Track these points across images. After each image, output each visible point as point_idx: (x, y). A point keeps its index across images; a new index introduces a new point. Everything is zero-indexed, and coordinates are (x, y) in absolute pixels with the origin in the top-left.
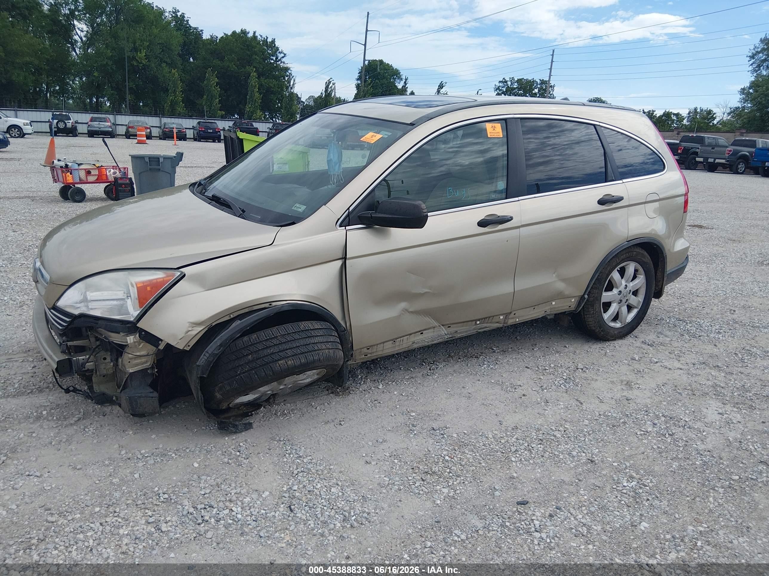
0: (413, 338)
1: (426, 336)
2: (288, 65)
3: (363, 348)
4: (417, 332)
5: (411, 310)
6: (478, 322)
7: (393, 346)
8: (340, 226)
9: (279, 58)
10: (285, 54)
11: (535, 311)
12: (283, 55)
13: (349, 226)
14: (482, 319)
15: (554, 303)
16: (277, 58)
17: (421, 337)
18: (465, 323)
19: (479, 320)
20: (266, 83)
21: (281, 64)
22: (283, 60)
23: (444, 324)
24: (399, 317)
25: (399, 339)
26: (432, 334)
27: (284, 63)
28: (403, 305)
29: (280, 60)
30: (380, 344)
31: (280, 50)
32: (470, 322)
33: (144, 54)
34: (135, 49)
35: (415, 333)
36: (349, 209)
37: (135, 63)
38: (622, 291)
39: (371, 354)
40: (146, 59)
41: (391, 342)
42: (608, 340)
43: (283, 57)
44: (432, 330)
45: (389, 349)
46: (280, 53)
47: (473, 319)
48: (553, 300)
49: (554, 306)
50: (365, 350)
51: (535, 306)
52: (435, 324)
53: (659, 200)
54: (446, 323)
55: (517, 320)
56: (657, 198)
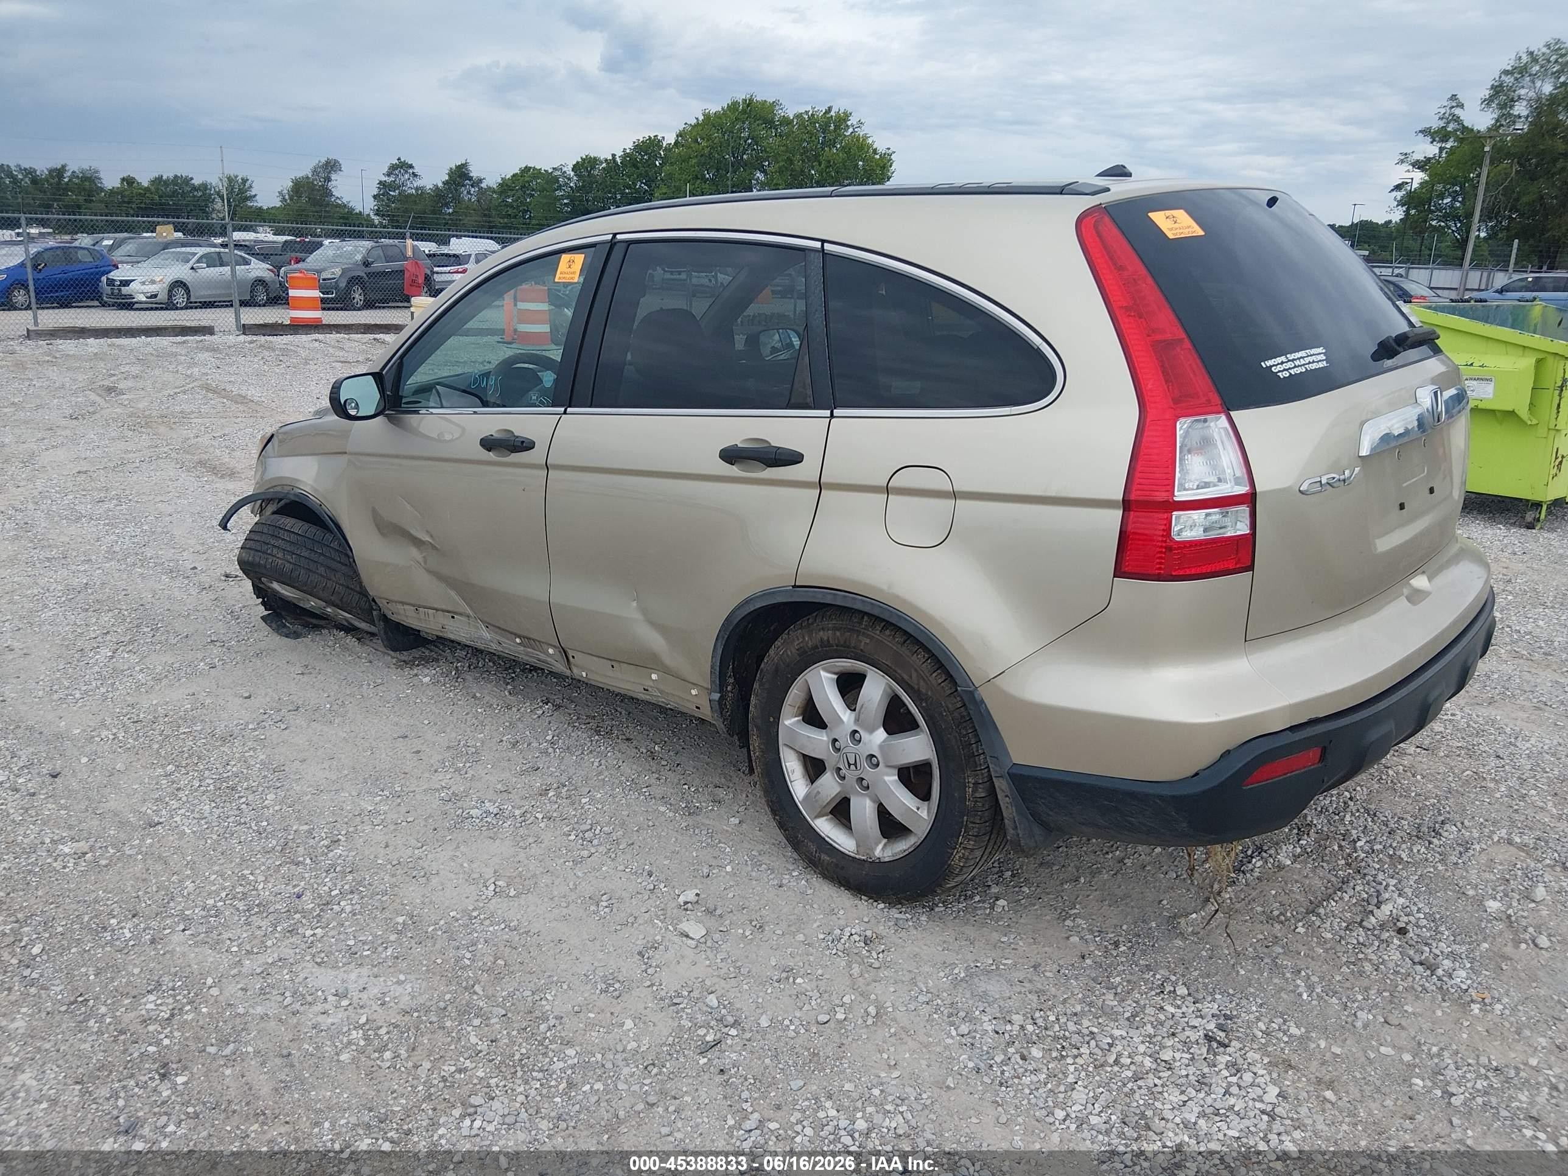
0: (442, 619)
1: (460, 623)
4: (448, 612)
5: (423, 565)
6: (518, 640)
11: (619, 674)
14: (524, 637)
15: (654, 677)
17: (453, 623)
18: (502, 632)
19: (519, 637)
23: (480, 617)
24: (409, 568)
25: (423, 610)
26: (468, 627)
28: (414, 552)
30: (398, 602)
32: (509, 635)
35: (443, 611)
38: (843, 744)
41: (412, 608)
44: (466, 619)
45: (412, 618)
47: (510, 629)
48: (651, 669)
49: (657, 685)
51: (613, 662)
52: (469, 611)
53: (955, 495)
54: (485, 619)
55: (584, 674)
56: (942, 483)
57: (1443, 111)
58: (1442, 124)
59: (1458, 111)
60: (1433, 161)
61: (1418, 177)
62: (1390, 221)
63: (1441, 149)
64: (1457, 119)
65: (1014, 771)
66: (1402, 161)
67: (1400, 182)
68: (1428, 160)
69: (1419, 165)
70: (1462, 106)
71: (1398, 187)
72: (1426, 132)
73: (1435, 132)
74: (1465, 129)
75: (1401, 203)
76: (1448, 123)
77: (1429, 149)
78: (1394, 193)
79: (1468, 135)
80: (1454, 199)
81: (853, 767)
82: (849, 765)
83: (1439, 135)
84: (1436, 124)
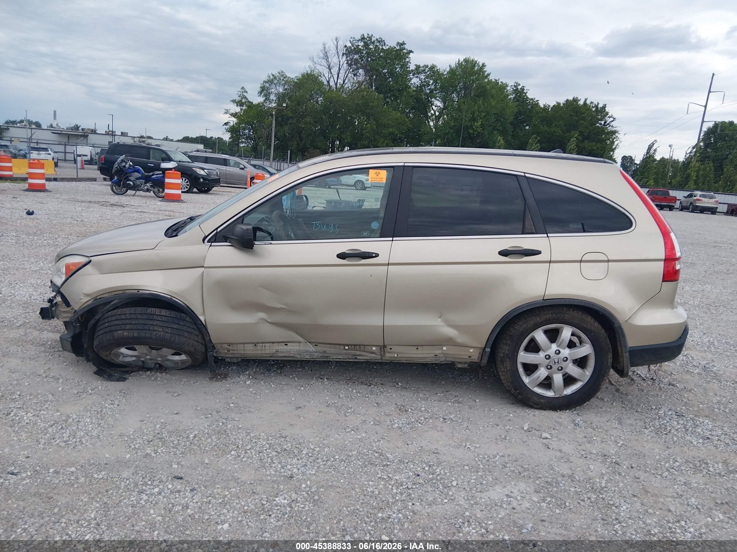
0: (276, 347)
1: (291, 348)
2: (616, 129)
3: (224, 344)
5: (269, 321)
6: (347, 348)
7: (254, 348)
8: (208, 242)
9: (608, 122)
10: (614, 119)
11: (419, 351)
12: (612, 119)
13: (215, 242)
14: (351, 345)
15: (445, 348)
16: (605, 122)
17: (285, 347)
18: (332, 346)
19: (347, 345)
20: (588, 146)
21: (609, 128)
22: (612, 124)
23: (309, 341)
24: (256, 324)
25: (261, 344)
26: (298, 348)
27: (612, 126)
28: (262, 315)
29: (608, 124)
30: (240, 343)
31: (610, 114)
32: (338, 346)
33: (480, 123)
34: (474, 120)
35: (279, 342)
36: (217, 229)
37: (471, 131)
38: (551, 356)
39: (233, 350)
40: (481, 127)
41: (252, 345)
42: (532, 407)
43: (612, 121)
44: (298, 344)
45: (250, 351)
46: (609, 117)
47: (342, 343)
48: (445, 345)
49: (446, 352)
50: (226, 346)
51: (417, 346)
52: (300, 339)
53: (608, 261)
54: (313, 341)
55: (396, 355)
56: (604, 258)
57: (240, 93)
58: (240, 99)
59: (245, 94)
60: (238, 114)
61: (233, 121)
62: (212, 137)
63: (241, 110)
64: (246, 98)
65: (630, 349)
66: (226, 113)
67: (226, 122)
68: (236, 113)
69: (234, 115)
70: (247, 92)
71: (226, 124)
72: (234, 101)
73: (238, 102)
74: (249, 102)
75: (228, 131)
76: (242, 98)
77: (237, 109)
78: (224, 126)
79: (250, 106)
80: (249, 131)
81: (557, 363)
82: (555, 363)
83: (240, 103)
84: (238, 99)
